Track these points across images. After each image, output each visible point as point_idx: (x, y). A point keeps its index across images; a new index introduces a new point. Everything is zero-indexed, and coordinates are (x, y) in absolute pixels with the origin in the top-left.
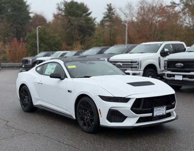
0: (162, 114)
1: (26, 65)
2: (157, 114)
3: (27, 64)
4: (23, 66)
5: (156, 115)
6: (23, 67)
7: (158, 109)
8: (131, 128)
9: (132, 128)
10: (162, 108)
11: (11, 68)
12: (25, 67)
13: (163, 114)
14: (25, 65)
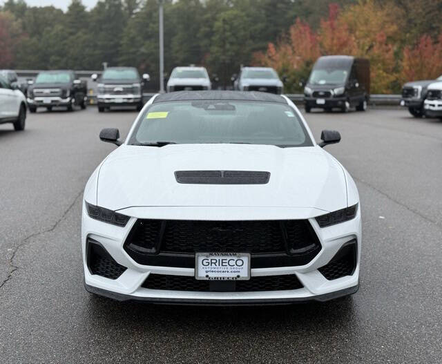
0: (235, 275)
1: (408, 102)
2: (212, 275)
3: (409, 99)
4: (403, 103)
5: (207, 276)
6: (402, 106)
7: (217, 258)
8: (121, 300)
9: (124, 300)
10: (236, 259)
11: (388, 107)
12: (405, 105)
13: (238, 276)
14: (406, 102)
